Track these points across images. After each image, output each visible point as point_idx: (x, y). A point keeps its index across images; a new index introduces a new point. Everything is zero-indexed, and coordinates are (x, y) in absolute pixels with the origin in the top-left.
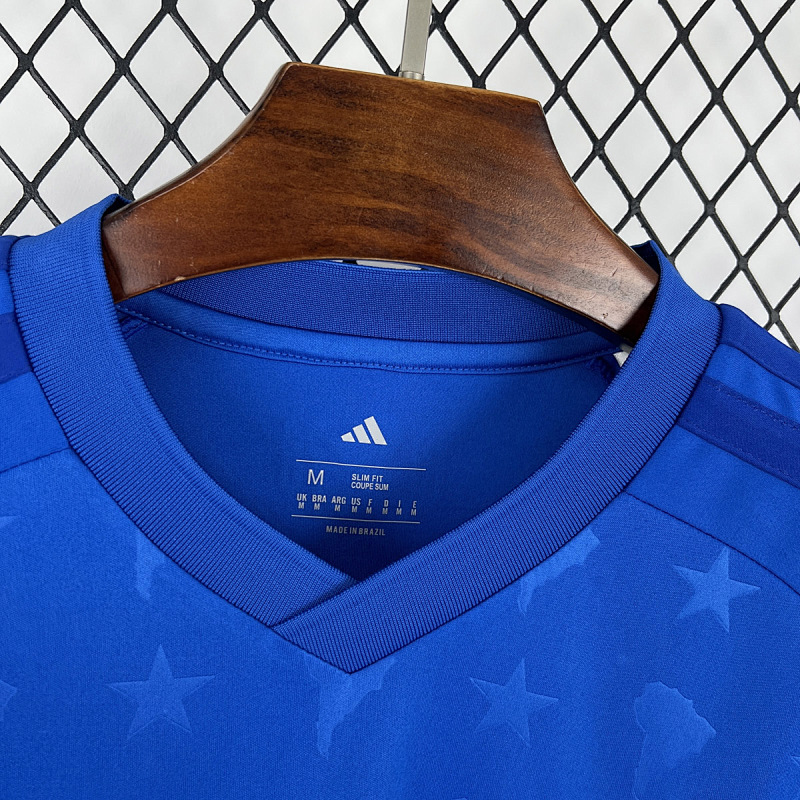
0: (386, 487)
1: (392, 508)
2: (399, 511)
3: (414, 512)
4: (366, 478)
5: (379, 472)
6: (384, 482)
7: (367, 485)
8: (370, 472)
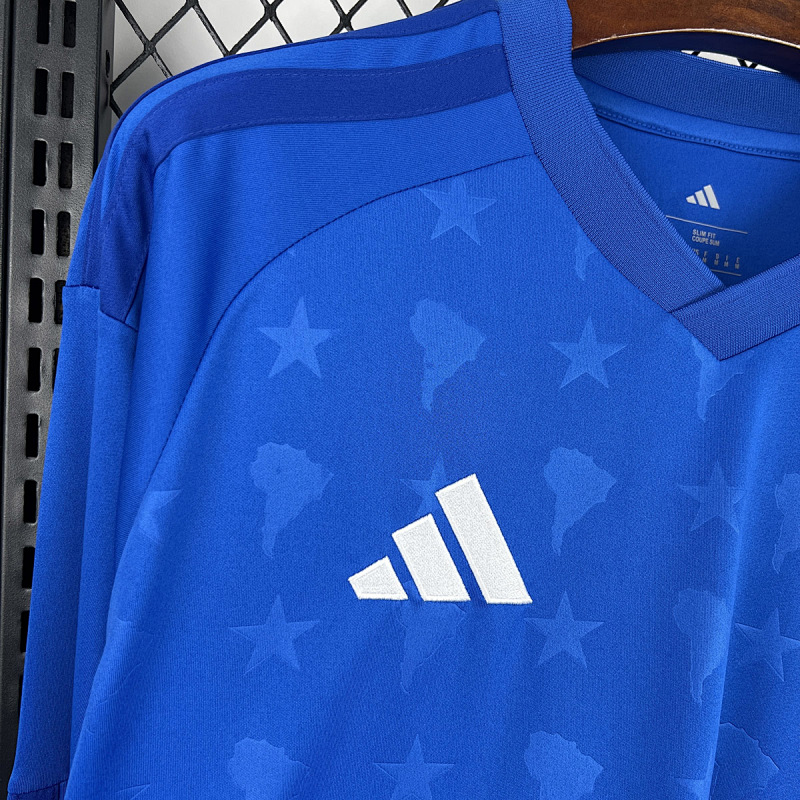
0: (717, 243)
1: (722, 260)
2: (726, 264)
3: (737, 266)
4: (704, 234)
5: (712, 230)
6: (717, 239)
7: (704, 239)
8: (707, 229)
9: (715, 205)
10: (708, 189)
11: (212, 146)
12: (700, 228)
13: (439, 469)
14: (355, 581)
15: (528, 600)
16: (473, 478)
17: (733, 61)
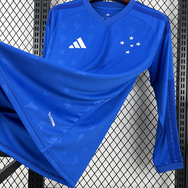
9: (109, 15)
10: (108, 14)
11: (56, 11)
12: (107, 18)
13: (77, 37)
14: (69, 47)
15: (86, 48)
16: (80, 38)
17: (112, 1)
